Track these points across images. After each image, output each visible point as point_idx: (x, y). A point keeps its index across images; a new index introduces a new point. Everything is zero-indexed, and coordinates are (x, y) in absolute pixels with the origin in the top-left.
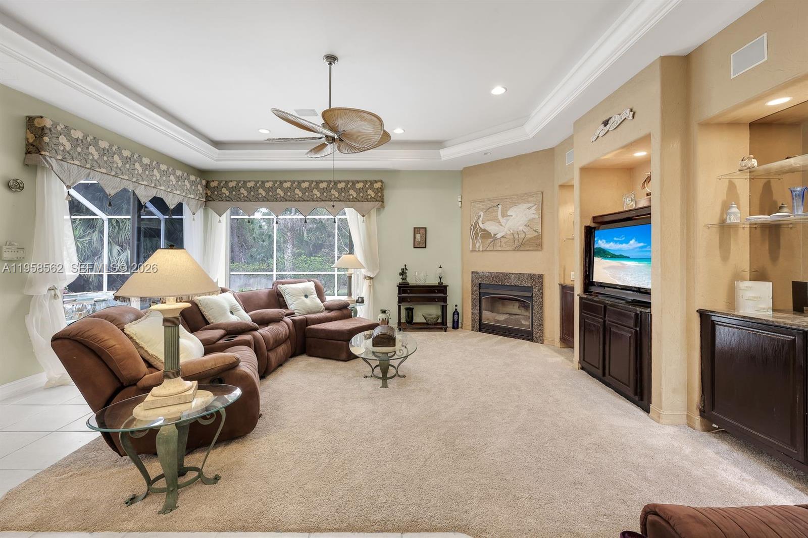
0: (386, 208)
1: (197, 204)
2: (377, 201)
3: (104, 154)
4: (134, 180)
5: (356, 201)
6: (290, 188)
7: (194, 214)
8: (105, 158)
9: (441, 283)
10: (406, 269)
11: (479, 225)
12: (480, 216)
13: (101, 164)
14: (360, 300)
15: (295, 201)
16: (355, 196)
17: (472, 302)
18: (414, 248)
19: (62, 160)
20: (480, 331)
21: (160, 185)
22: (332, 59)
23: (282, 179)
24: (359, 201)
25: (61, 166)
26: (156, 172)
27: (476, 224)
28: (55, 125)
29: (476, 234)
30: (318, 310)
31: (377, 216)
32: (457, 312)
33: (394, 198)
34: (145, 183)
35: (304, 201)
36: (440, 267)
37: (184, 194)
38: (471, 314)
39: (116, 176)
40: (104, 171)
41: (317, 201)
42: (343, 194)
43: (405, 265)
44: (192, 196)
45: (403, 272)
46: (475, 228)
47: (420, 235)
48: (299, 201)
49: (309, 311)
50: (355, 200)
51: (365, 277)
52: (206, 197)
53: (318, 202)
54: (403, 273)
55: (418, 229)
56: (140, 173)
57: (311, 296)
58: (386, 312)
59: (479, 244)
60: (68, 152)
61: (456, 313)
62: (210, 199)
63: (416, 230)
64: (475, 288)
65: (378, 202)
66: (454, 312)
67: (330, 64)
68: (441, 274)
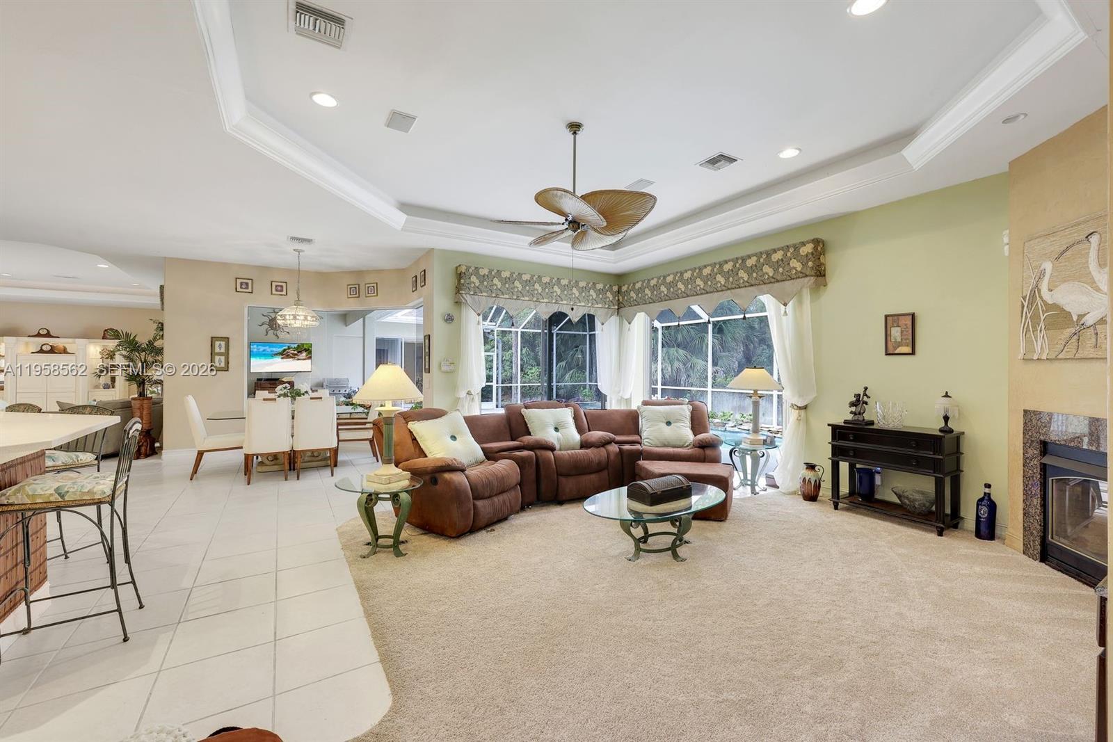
0: (830, 285)
1: (607, 314)
2: (807, 276)
3: (506, 283)
4: (535, 299)
5: (774, 282)
6: (691, 279)
7: (603, 324)
8: (507, 286)
9: (947, 431)
10: (865, 394)
11: (1041, 297)
12: (1043, 273)
13: (504, 291)
14: (768, 441)
15: (697, 295)
16: (771, 275)
17: (1025, 485)
18: (887, 354)
19: (474, 295)
20: (1042, 561)
21: (562, 300)
22: (575, 127)
23: (682, 269)
24: (778, 281)
25: (474, 299)
26: (556, 288)
27: (1035, 292)
28: (468, 268)
29: (1035, 318)
30: (681, 444)
31: (811, 302)
32: (990, 499)
33: (843, 265)
34: (546, 300)
35: (707, 293)
36: (947, 395)
37: (590, 305)
38: (1022, 512)
39: (517, 299)
40: (507, 296)
41: (722, 290)
42: (755, 275)
43: (866, 389)
44: (600, 306)
45: (858, 400)
46: (1031, 303)
47: (899, 329)
48: (702, 294)
49: (666, 443)
50: (773, 280)
51: (793, 406)
52: (619, 304)
53: (723, 292)
54: (859, 402)
55: (896, 318)
56: (540, 292)
57: (676, 424)
58: (816, 469)
59: (1041, 344)
60: (478, 288)
61: (985, 502)
62: (622, 305)
63: (890, 320)
64: (1031, 452)
65: (808, 278)
66: (981, 500)
67: (575, 133)
68: (947, 410)
